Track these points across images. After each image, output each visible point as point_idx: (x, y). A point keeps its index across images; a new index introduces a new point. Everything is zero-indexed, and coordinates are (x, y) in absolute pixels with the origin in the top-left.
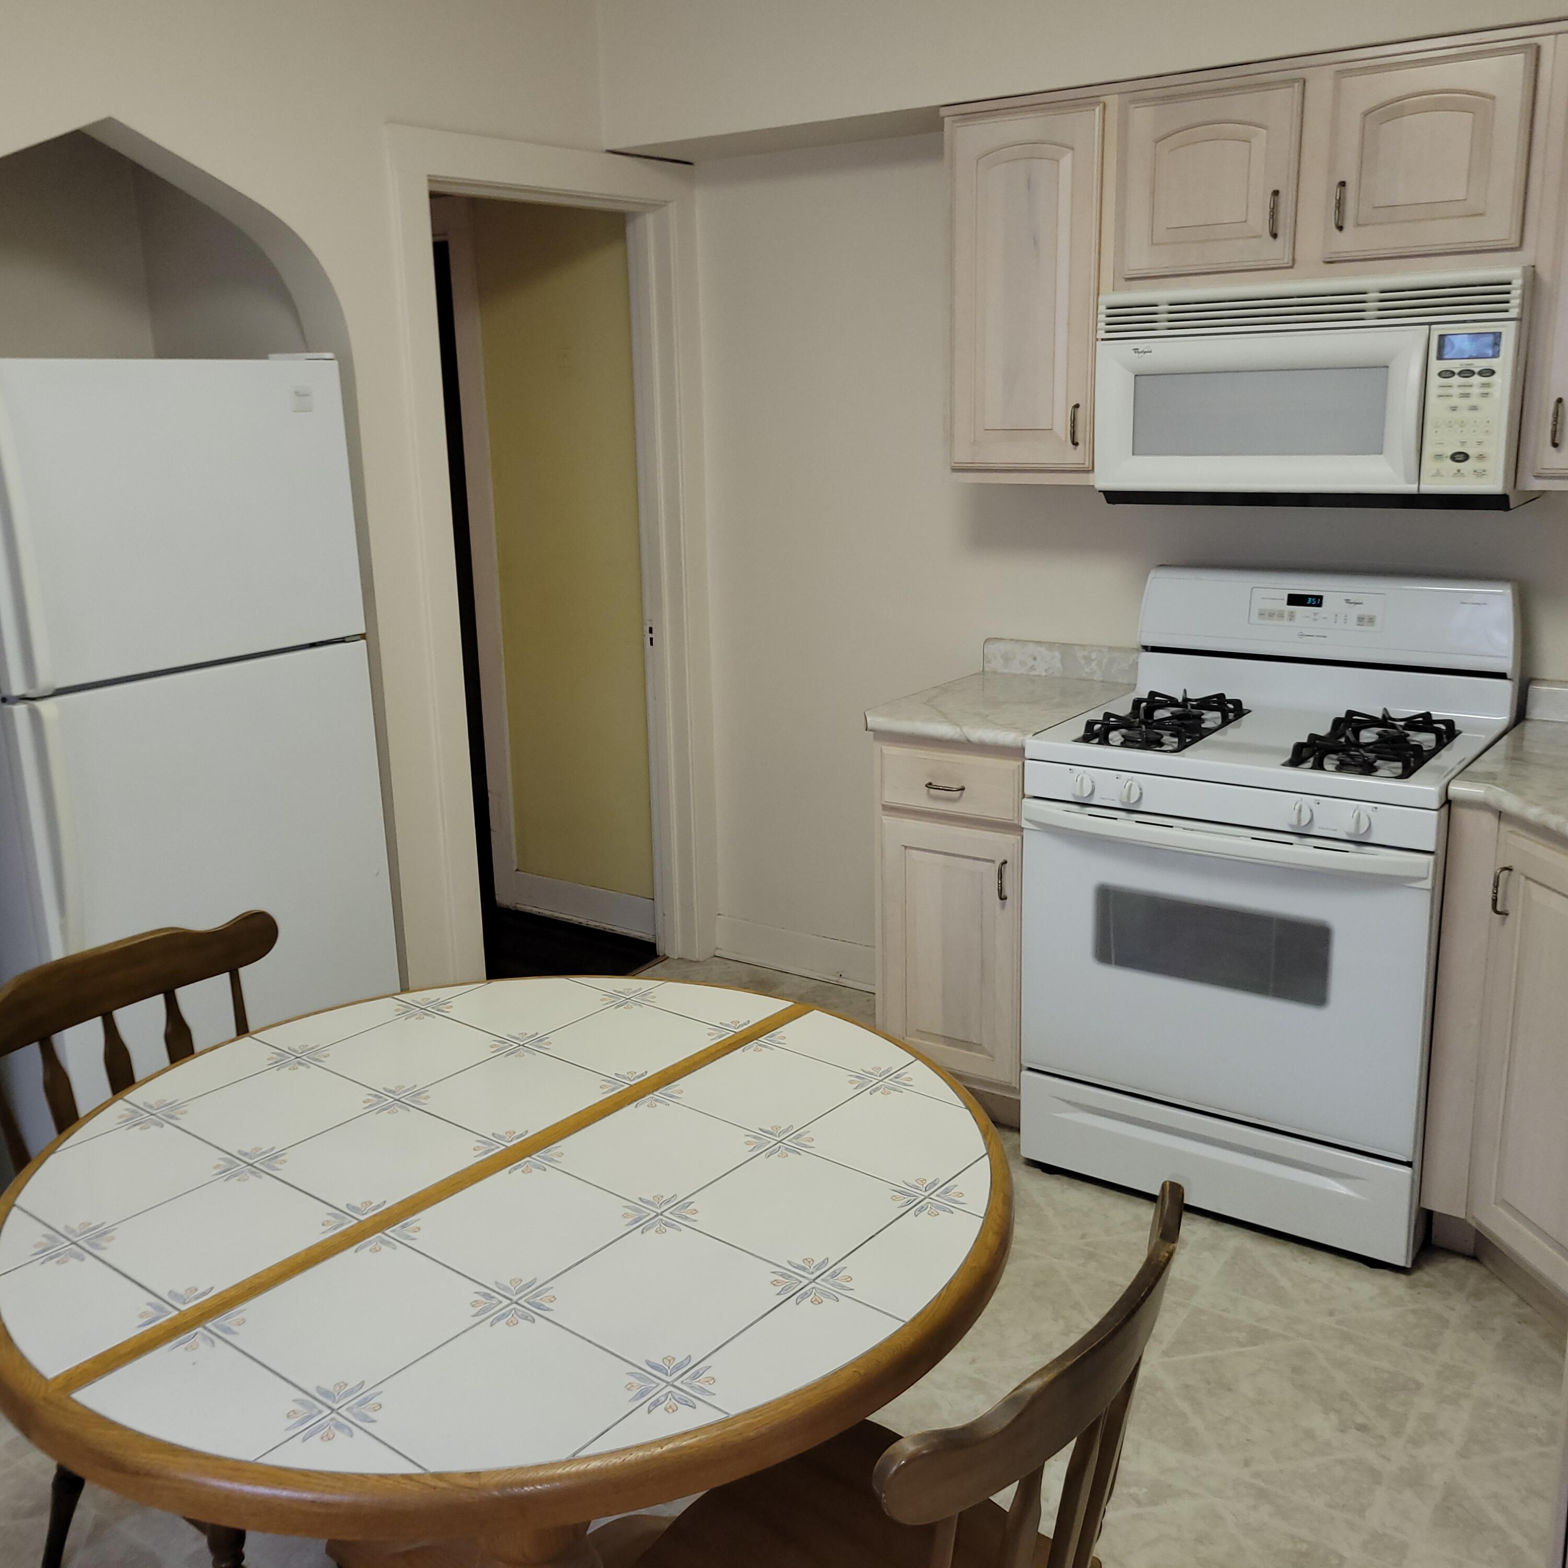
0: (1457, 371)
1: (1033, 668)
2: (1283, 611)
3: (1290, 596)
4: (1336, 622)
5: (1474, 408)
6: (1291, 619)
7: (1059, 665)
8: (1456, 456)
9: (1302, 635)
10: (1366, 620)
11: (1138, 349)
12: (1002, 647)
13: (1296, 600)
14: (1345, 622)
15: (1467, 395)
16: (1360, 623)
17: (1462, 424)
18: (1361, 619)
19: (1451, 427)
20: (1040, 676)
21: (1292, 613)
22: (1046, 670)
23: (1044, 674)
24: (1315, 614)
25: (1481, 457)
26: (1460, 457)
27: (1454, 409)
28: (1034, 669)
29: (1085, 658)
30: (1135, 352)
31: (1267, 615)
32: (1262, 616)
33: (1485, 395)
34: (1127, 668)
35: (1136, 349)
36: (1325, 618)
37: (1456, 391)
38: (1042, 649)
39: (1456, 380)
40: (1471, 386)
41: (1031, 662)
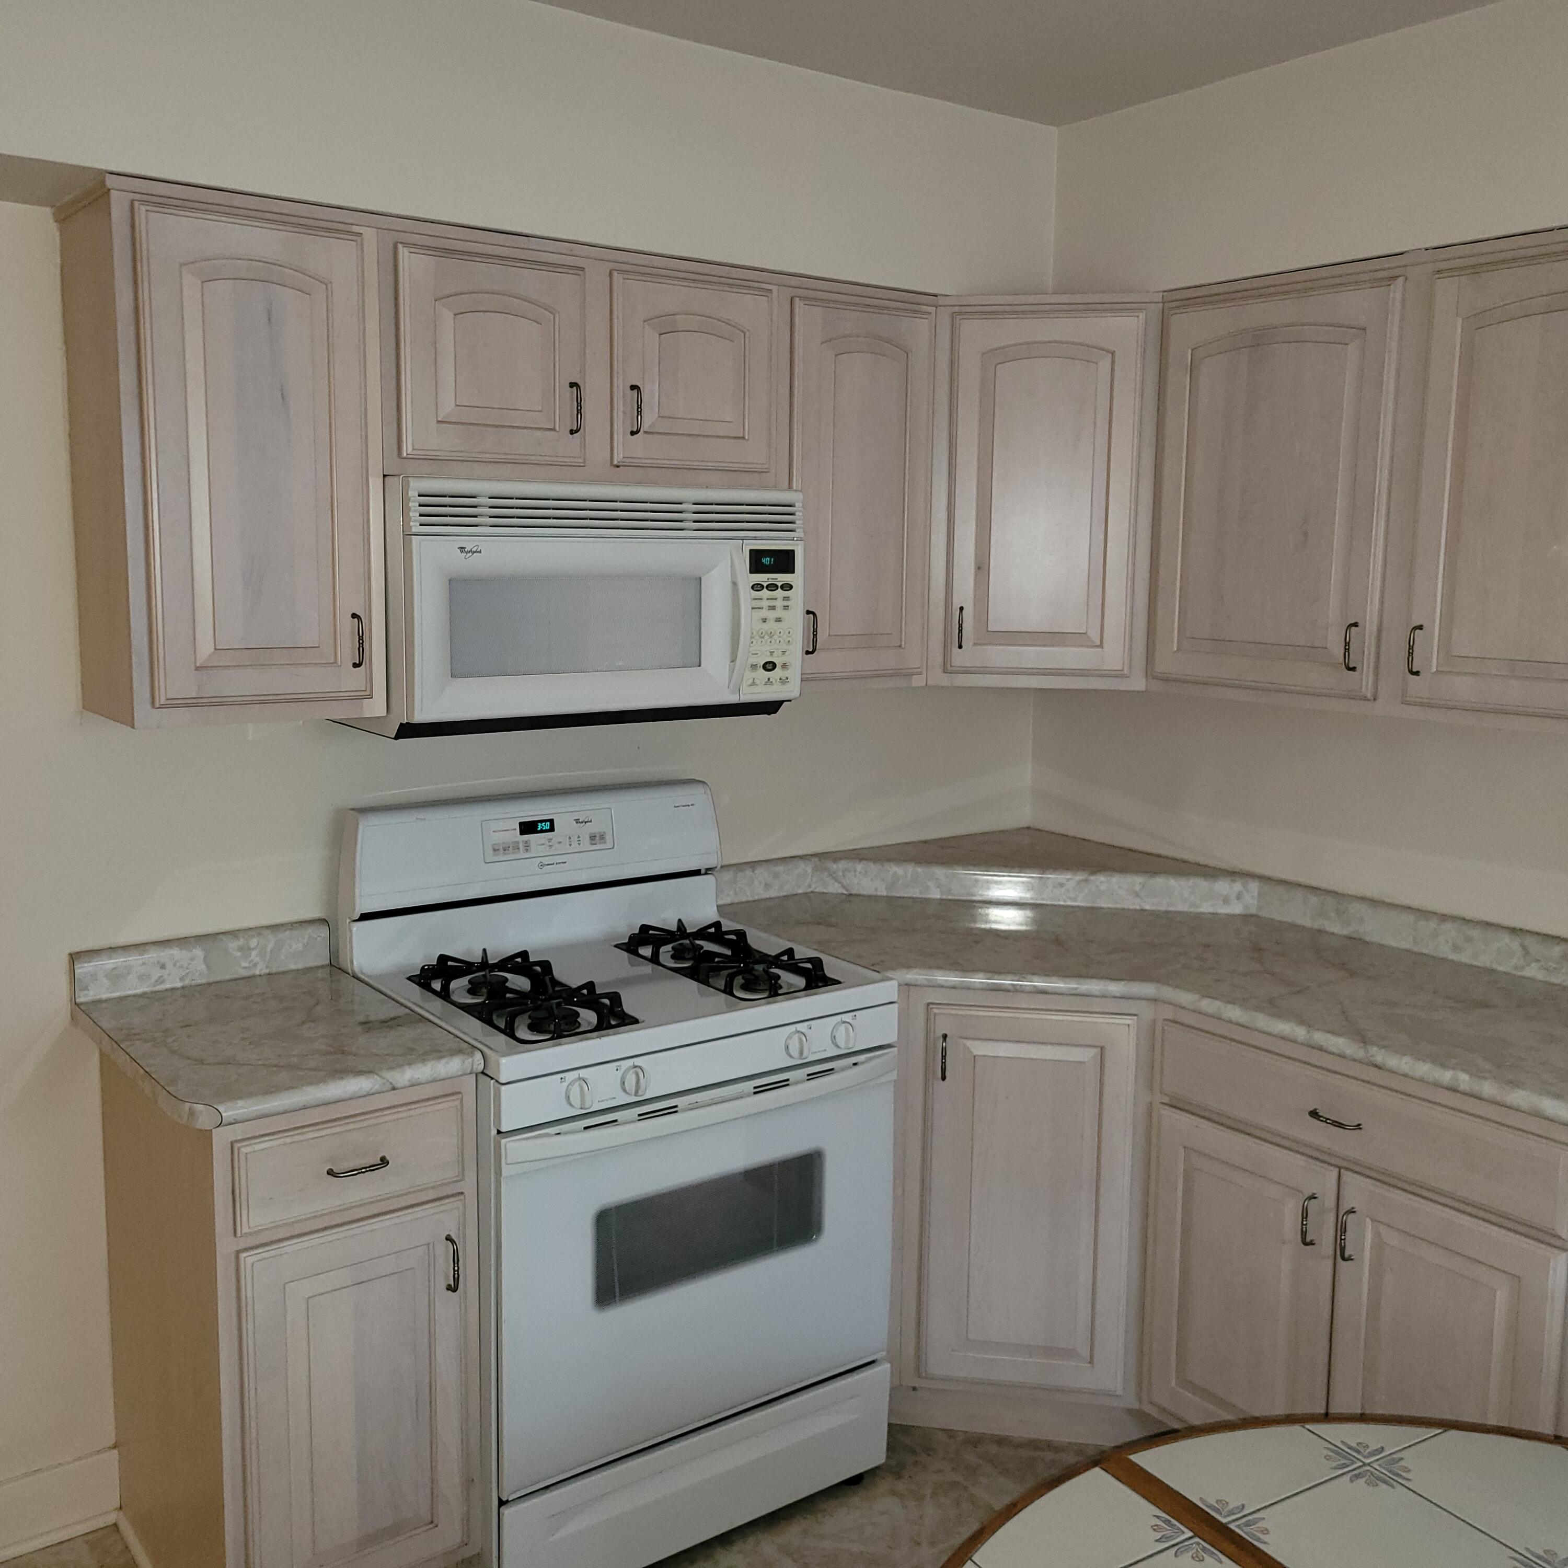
0: (765, 584)
1: (161, 980)
2: (518, 842)
3: (521, 824)
4: (570, 845)
5: (778, 620)
6: (527, 850)
7: (203, 967)
8: (767, 666)
9: (542, 865)
10: (597, 838)
11: (465, 548)
12: (109, 963)
13: (528, 828)
14: (579, 844)
15: (773, 608)
16: (593, 842)
17: (771, 635)
18: (592, 838)
19: (763, 637)
20: (173, 989)
21: (526, 842)
22: (181, 979)
23: (179, 984)
24: (550, 840)
25: (784, 666)
26: (769, 666)
27: (764, 620)
28: (163, 982)
29: (241, 949)
30: (462, 552)
31: (502, 850)
32: (497, 852)
33: (786, 608)
34: (301, 949)
35: (462, 548)
36: (560, 843)
37: (765, 604)
38: (175, 952)
39: (765, 593)
40: (776, 599)
41: (156, 973)
